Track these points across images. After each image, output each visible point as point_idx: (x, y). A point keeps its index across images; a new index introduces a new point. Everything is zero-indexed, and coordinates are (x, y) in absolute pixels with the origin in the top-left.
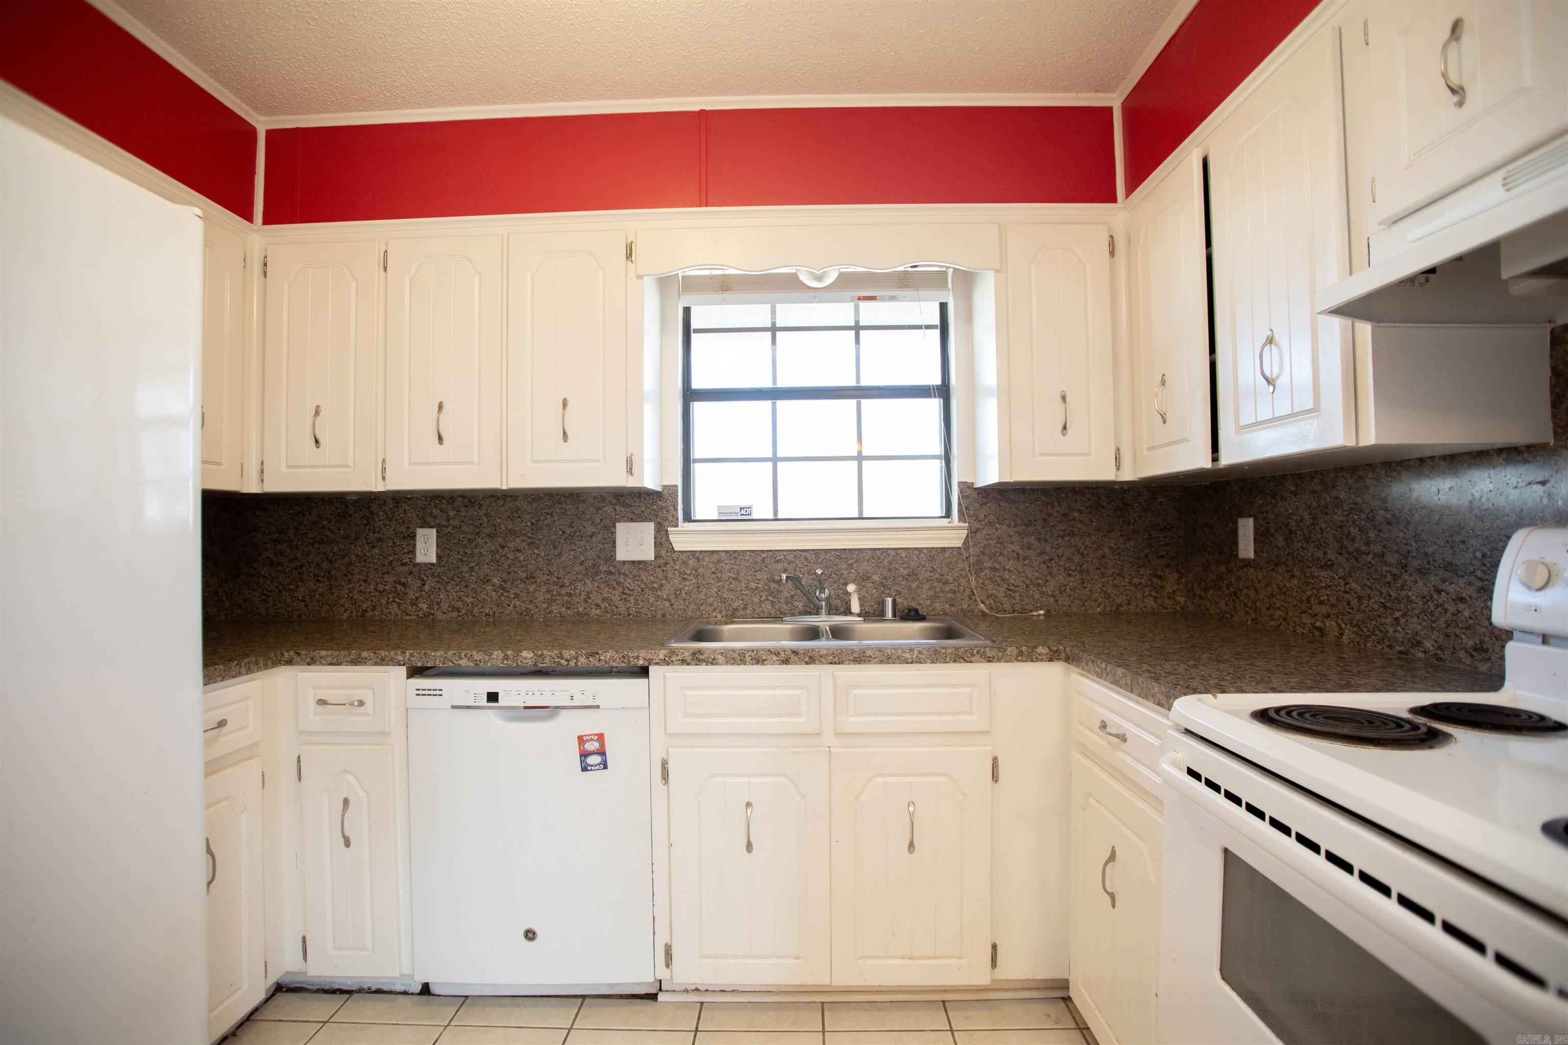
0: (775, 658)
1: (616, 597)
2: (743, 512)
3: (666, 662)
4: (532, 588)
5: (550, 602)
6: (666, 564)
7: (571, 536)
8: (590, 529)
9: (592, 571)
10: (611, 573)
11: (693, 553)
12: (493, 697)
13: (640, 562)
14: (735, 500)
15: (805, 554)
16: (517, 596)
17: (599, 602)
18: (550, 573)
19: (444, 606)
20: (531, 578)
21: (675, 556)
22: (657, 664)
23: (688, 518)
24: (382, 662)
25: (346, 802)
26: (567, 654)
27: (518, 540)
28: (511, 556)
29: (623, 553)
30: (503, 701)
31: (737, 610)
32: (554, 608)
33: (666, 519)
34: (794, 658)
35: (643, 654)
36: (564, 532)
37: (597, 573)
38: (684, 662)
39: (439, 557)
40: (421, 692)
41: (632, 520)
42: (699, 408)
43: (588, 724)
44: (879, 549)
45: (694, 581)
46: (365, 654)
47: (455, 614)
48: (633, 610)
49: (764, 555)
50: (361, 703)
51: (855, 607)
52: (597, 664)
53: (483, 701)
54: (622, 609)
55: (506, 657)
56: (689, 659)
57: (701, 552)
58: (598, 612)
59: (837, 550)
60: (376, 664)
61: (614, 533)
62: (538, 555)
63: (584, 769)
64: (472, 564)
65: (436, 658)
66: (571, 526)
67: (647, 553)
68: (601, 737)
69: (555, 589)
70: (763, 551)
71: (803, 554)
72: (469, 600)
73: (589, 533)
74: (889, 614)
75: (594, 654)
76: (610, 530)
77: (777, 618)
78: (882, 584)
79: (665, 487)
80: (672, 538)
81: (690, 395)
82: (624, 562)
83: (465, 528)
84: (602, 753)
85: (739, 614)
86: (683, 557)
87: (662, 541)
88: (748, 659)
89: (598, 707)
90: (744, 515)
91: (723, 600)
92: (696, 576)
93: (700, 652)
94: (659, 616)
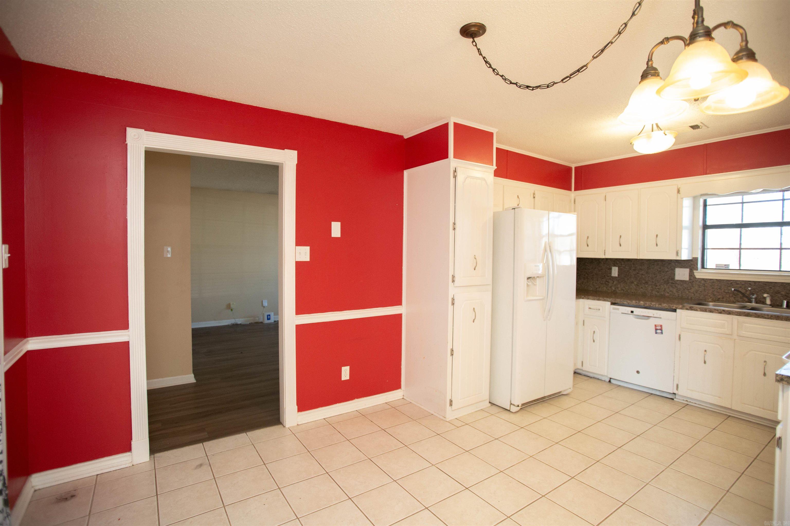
0: (717, 311)
1: (675, 291)
2: (726, 266)
3: (681, 309)
4: (647, 286)
5: (652, 290)
6: (693, 282)
7: (660, 271)
8: (667, 270)
9: (667, 282)
10: (673, 283)
11: (703, 279)
12: (632, 312)
13: (683, 281)
14: (723, 262)
15: (750, 282)
16: (642, 288)
17: (669, 291)
18: (653, 282)
19: (620, 289)
20: (647, 283)
21: (696, 279)
22: (679, 309)
23: (703, 267)
24: (605, 300)
25: (594, 332)
26: (653, 303)
27: (643, 272)
28: (640, 276)
29: (677, 277)
30: (635, 313)
31: (719, 298)
32: (654, 292)
33: (694, 268)
34: (723, 312)
35: (675, 306)
36: (658, 270)
37: (668, 283)
38: (687, 309)
39: (618, 275)
40: (614, 309)
41: (681, 267)
42: (708, 231)
43: (658, 322)
44: (785, 283)
45: (703, 288)
46: (600, 298)
47: (622, 291)
48: (680, 295)
49: (732, 282)
50: (599, 310)
51: (768, 302)
52: (661, 307)
53: (630, 313)
54: (676, 294)
55: (636, 303)
56: (689, 309)
57: (706, 279)
58: (668, 295)
59: (764, 282)
60: (603, 301)
61: (674, 271)
62: (649, 276)
63: (656, 333)
64: (628, 278)
65: (618, 301)
66: (660, 268)
67: (686, 278)
68: (661, 326)
69: (654, 287)
70: (731, 280)
71: (749, 282)
72: (627, 288)
73: (667, 271)
74: (785, 306)
75: (661, 304)
76: (673, 270)
77: (734, 303)
78: (786, 295)
79: (693, 258)
80: (695, 274)
81: (705, 227)
82: (678, 280)
83: (626, 267)
84: (661, 330)
85: (720, 300)
86: (700, 280)
87: (691, 275)
88: (708, 310)
89: (661, 318)
90: (726, 267)
91: (714, 295)
92: (704, 287)
93: (692, 307)
94: (690, 298)
